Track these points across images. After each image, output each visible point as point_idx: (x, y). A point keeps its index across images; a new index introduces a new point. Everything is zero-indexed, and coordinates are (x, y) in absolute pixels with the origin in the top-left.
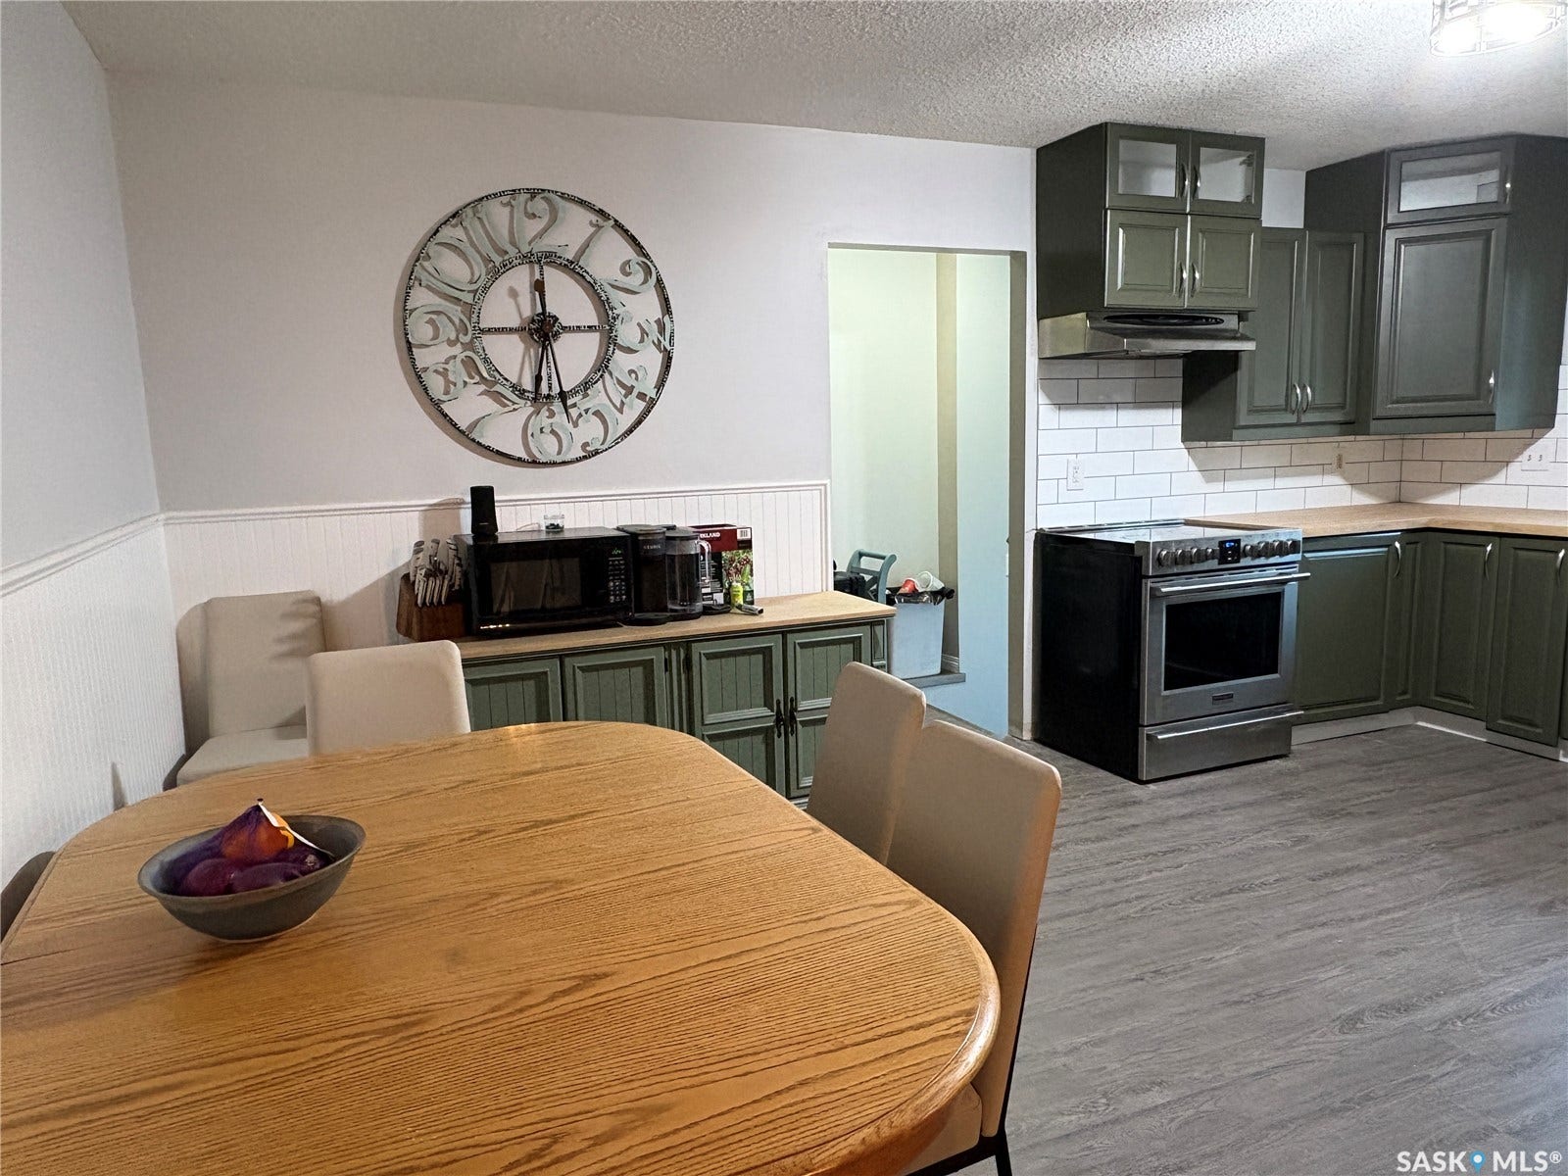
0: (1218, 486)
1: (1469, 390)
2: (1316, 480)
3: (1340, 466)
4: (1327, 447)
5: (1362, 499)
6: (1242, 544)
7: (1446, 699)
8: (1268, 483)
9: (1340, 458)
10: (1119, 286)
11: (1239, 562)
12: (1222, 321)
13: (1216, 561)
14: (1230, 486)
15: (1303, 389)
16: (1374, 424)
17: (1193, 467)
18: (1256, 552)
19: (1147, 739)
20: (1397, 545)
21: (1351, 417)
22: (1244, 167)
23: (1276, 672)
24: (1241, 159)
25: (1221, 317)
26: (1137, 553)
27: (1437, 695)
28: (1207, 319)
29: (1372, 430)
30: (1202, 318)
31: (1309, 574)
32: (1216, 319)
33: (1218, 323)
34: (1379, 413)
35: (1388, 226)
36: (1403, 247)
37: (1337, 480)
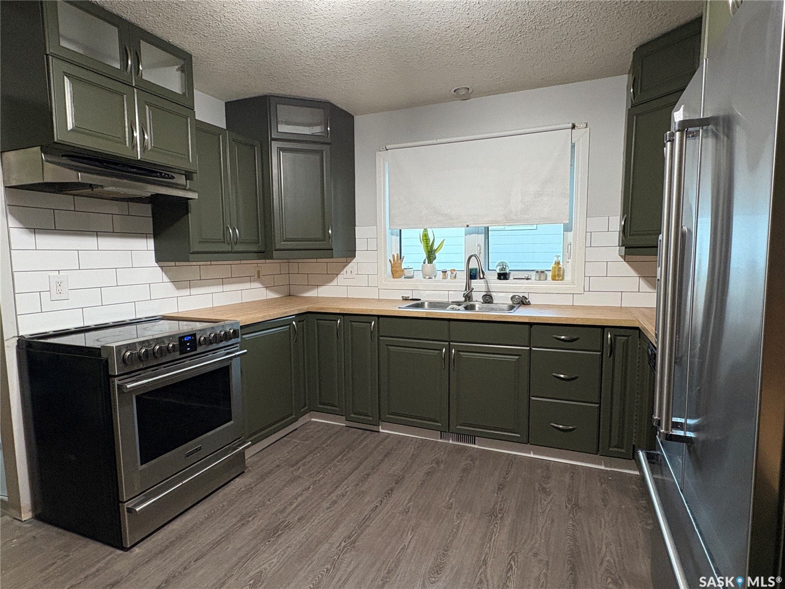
0: (186, 292)
1: (319, 235)
2: (247, 286)
3: (259, 277)
4: (251, 265)
5: (272, 295)
6: (198, 337)
7: (326, 407)
8: (219, 289)
9: (259, 272)
10: (70, 126)
11: (196, 350)
12: (174, 178)
13: (178, 353)
14: (194, 291)
15: (234, 230)
16: (275, 254)
17: (166, 279)
18: (207, 341)
19: (127, 511)
20: (294, 323)
21: (262, 249)
22: (179, 72)
23: (231, 420)
24: (177, 67)
25: (173, 175)
26: (104, 355)
27: (320, 404)
28: (161, 173)
29: (275, 256)
30: (157, 172)
31: (246, 351)
32: (168, 175)
33: (170, 178)
34: (278, 247)
35: (273, 139)
36: (281, 152)
37: (257, 285)
